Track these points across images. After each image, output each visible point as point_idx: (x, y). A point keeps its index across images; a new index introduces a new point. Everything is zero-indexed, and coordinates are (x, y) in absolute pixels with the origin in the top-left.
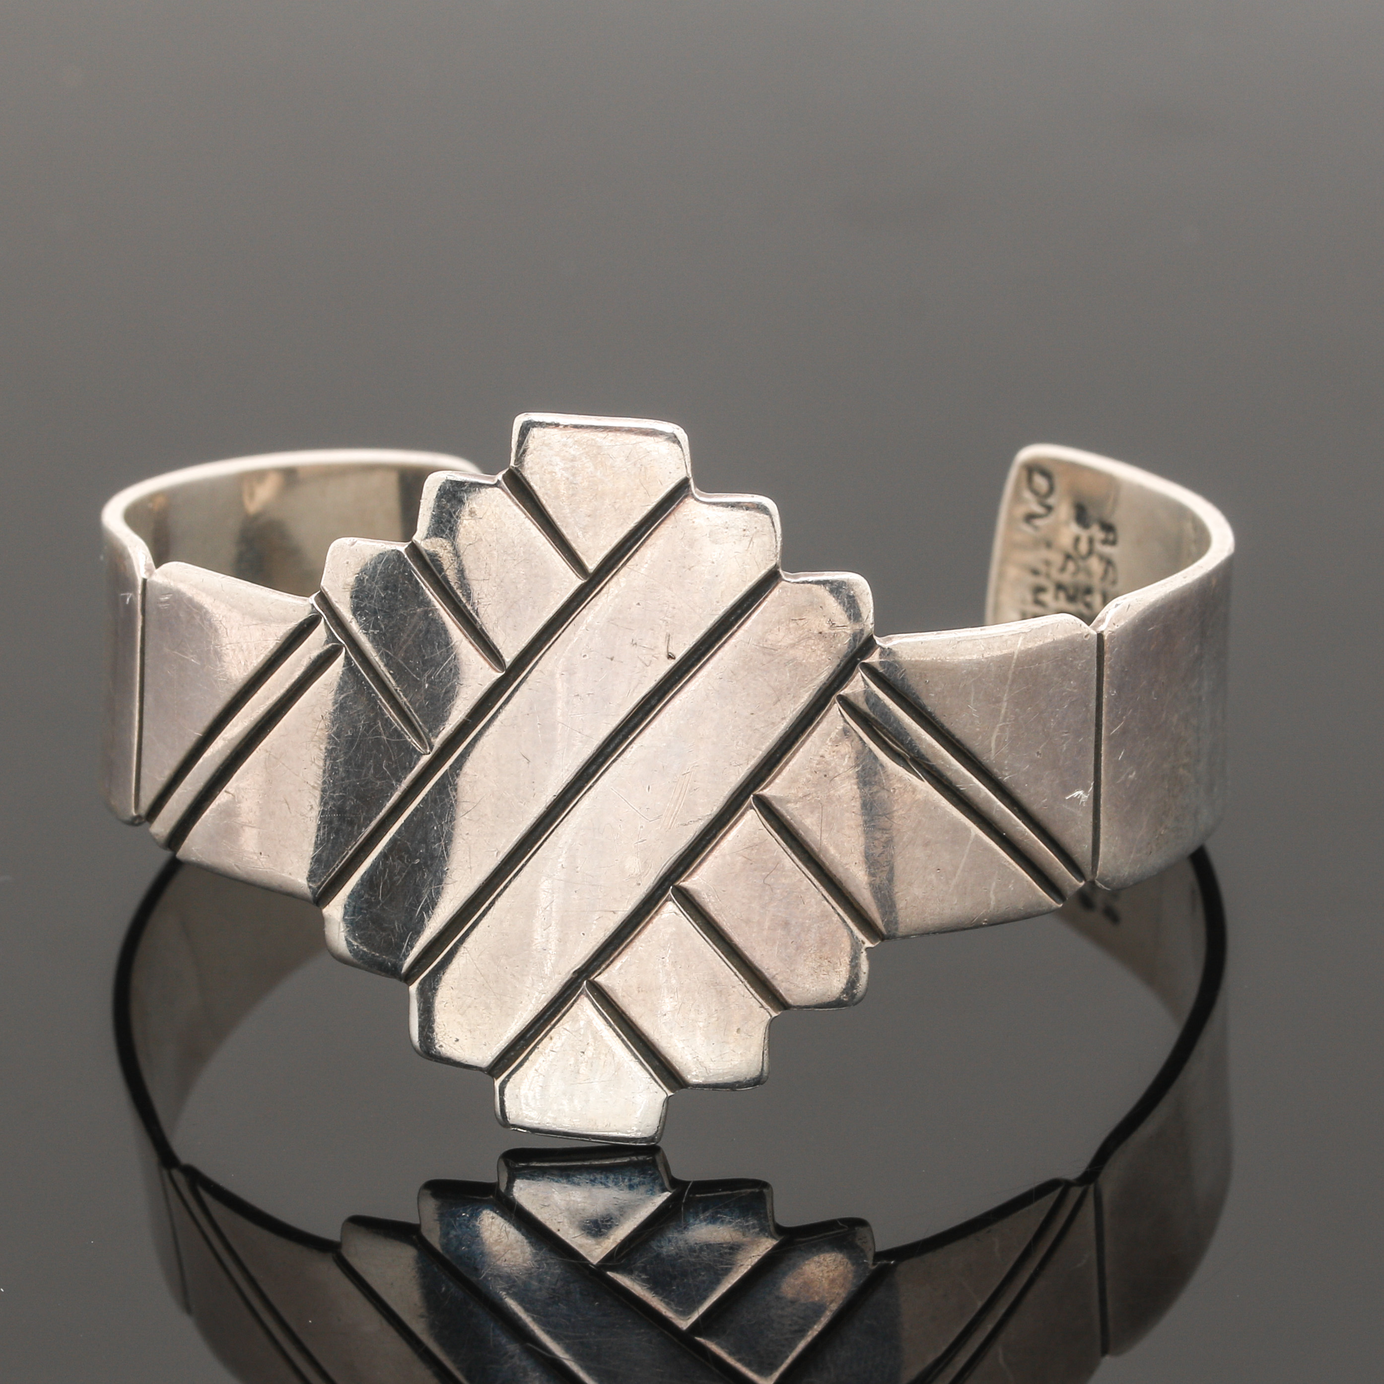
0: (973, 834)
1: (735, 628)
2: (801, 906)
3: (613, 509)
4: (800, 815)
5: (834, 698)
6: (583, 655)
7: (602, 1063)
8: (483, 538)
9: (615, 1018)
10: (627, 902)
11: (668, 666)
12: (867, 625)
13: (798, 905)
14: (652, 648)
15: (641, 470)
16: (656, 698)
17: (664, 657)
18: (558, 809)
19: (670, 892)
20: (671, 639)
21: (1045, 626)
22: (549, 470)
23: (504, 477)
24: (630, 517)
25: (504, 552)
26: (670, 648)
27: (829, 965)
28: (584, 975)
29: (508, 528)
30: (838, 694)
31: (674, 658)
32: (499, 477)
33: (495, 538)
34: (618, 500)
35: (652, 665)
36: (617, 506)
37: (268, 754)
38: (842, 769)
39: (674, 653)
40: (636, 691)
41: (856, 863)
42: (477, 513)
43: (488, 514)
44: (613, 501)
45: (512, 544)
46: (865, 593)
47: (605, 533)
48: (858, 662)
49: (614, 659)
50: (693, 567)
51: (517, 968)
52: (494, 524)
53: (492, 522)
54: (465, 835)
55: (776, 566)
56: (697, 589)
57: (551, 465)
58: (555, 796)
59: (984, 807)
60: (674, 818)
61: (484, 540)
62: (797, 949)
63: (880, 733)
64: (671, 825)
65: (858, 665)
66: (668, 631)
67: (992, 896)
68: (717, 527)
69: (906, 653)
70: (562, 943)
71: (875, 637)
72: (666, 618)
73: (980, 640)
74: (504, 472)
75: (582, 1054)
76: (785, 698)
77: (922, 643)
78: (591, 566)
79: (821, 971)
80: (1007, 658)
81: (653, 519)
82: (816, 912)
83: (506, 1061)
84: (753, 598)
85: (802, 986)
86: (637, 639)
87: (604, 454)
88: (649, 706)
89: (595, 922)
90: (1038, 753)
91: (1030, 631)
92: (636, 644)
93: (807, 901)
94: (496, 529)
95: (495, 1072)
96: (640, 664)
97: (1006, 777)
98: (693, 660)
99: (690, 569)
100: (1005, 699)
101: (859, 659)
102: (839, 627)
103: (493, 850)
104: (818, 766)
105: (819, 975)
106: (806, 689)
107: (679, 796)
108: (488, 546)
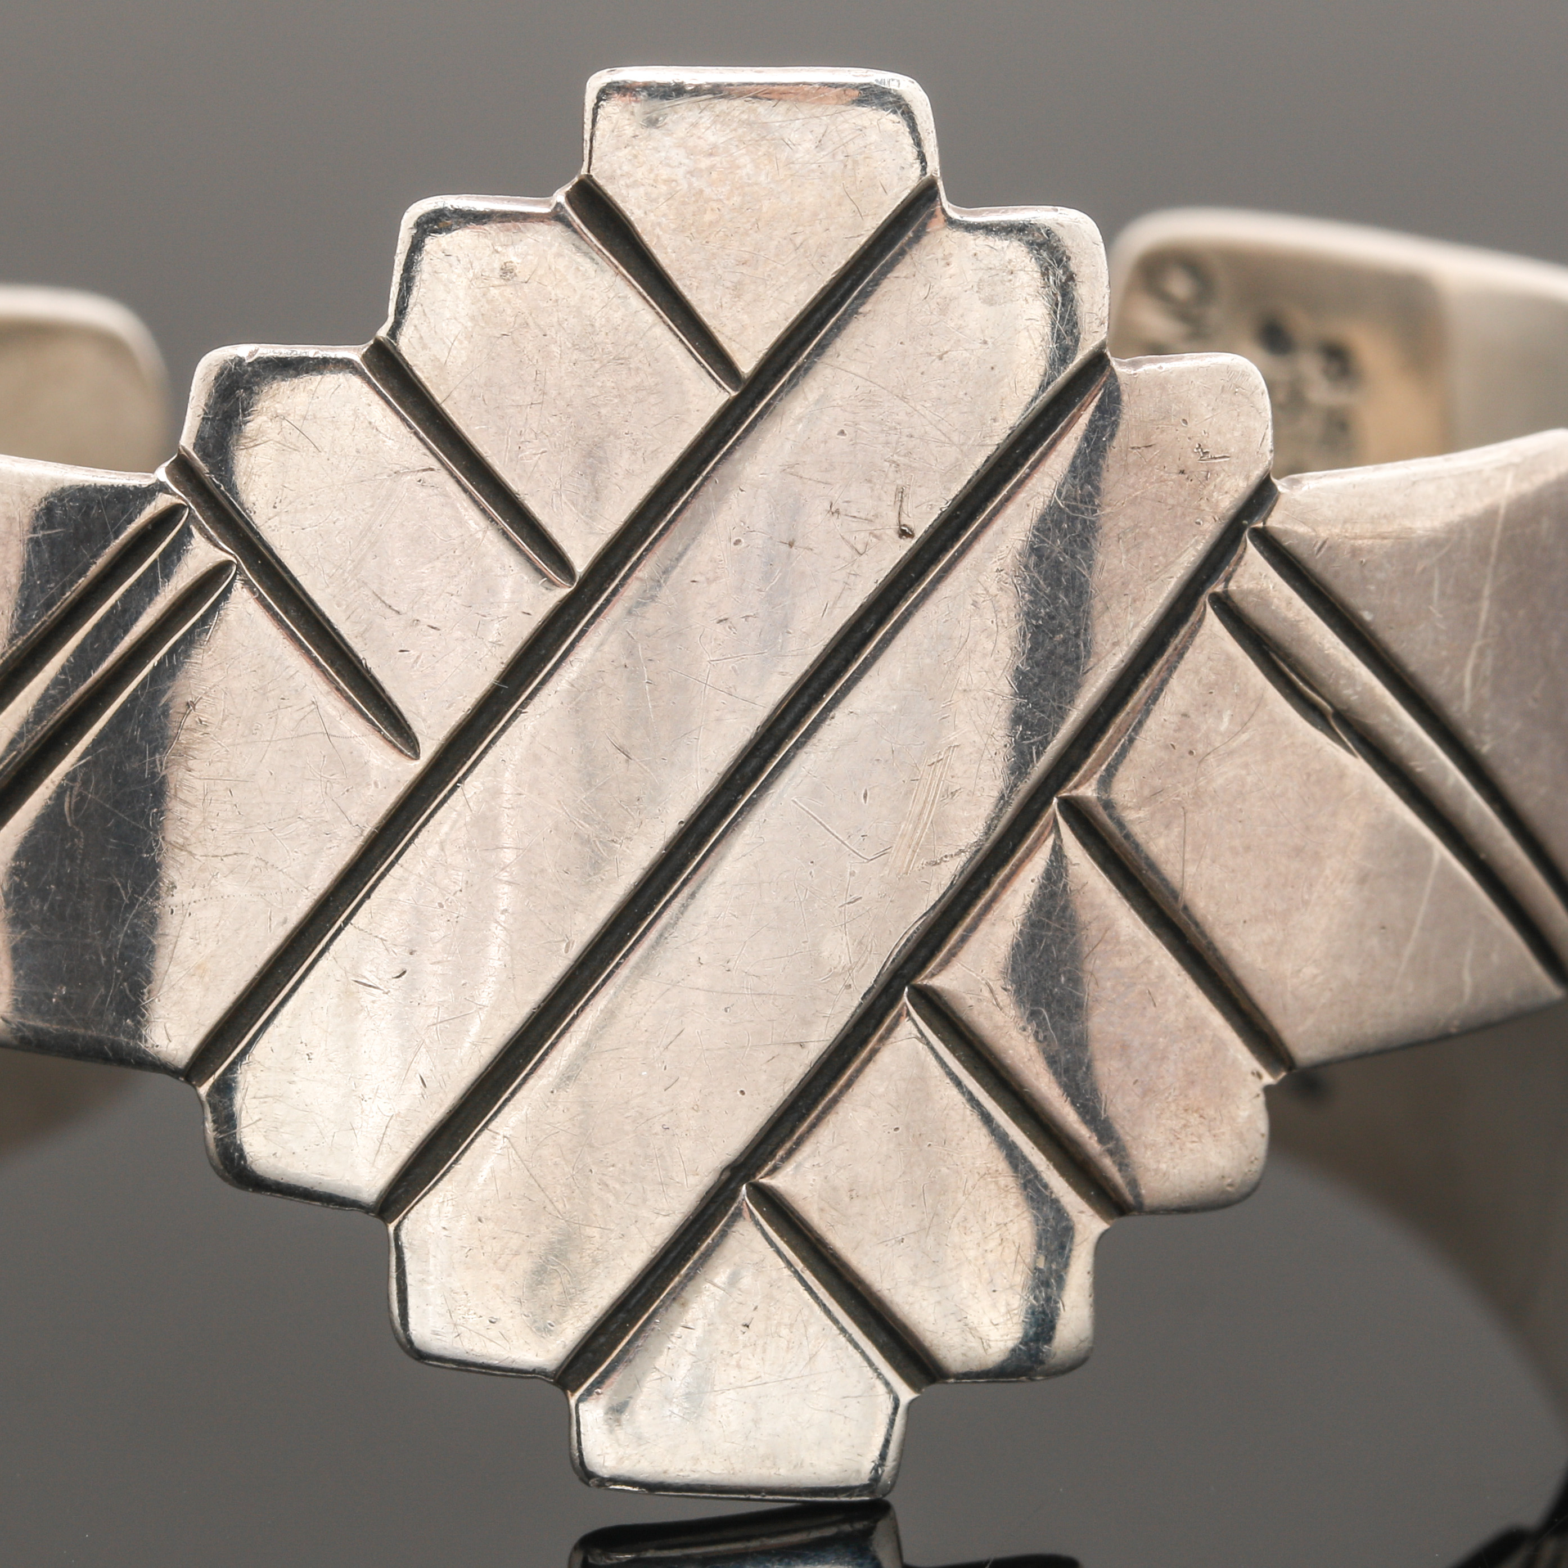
0: (1436, 857)
1: (1025, 469)
2: (1151, 1011)
3: (791, 246)
4: (1146, 833)
5: (1205, 598)
6: (733, 540)
7: (783, 1343)
8: (530, 321)
9: (805, 1254)
10: (825, 1022)
11: (900, 549)
12: (1263, 454)
13: (1145, 1008)
14: (869, 517)
15: (846, 166)
16: (873, 618)
17: (892, 533)
18: (684, 850)
19: (905, 999)
20: (905, 499)
22: (664, 177)
23: (569, 196)
24: (825, 260)
25: (574, 345)
26: (903, 515)
27: (1201, 1123)
28: (742, 1174)
29: (582, 297)
30: (1210, 590)
31: (911, 536)
32: (560, 197)
33: (556, 319)
34: (800, 229)
35: (870, 552)
36: (799, 240)
38: (1219, 738)
39: (912, 525)
40: (838, 605)
41: (1245, 922)
42: (517, 271)
43: (541, 272)
44: (791, 231)
45: (590, 329)
46: (1259, 390)
47: (776, 294)
48: (1244, 528)
49: (796, 544)
50: (947, 352)
51: (612, 1169)
52: (553, 293)
53: (550, 288)
54: (499, 914)
55: (1102, 346)
56: (956, 397)
57: (669, 165)
58: (682, 822)
59: (1451, 804)
60: (914, 851)
61: (531, 324)
62: (1144, 1094)
63: (1282, 665)
64: (909, 866)
65: (1246, 533)
66: (899, 482)
67: (1467, 977)
68: (993, 272)
69: (1329, 506)
70: (700, 1113)
71: (1274, 480)
72: (896, 457)
74: (568, 187)
75: (745, 1329)
76: (1119, 602)
77: (1354, 486)
78: (747, 364)
79: (1186, 1136)
80: (1491, 513)
81: (866, 262)
82: (1177, 1021)
83: (590, 1355)
84: (1056, 409)
85: (1155, 1167)
86: (840, 501)
87: (773, 139)
88: (859, 635)
89: (764, 1067)
90: (1534, 698)
92: (837, 512)
93: (1159, 1000)
94: (557, 301)
95: (570, 1378)
96: (847, 552)
97: (1485, 746)
98: (944, 538)
99: (941, 358)
100: (1487, 592)
101: (1245, 522)
102: (1215, 458)
103: (559, 939)
104: (1177, 735)
105: (1184, 1144)
106: (1156, 583)
107: (923, 808)
108: (541, 335)
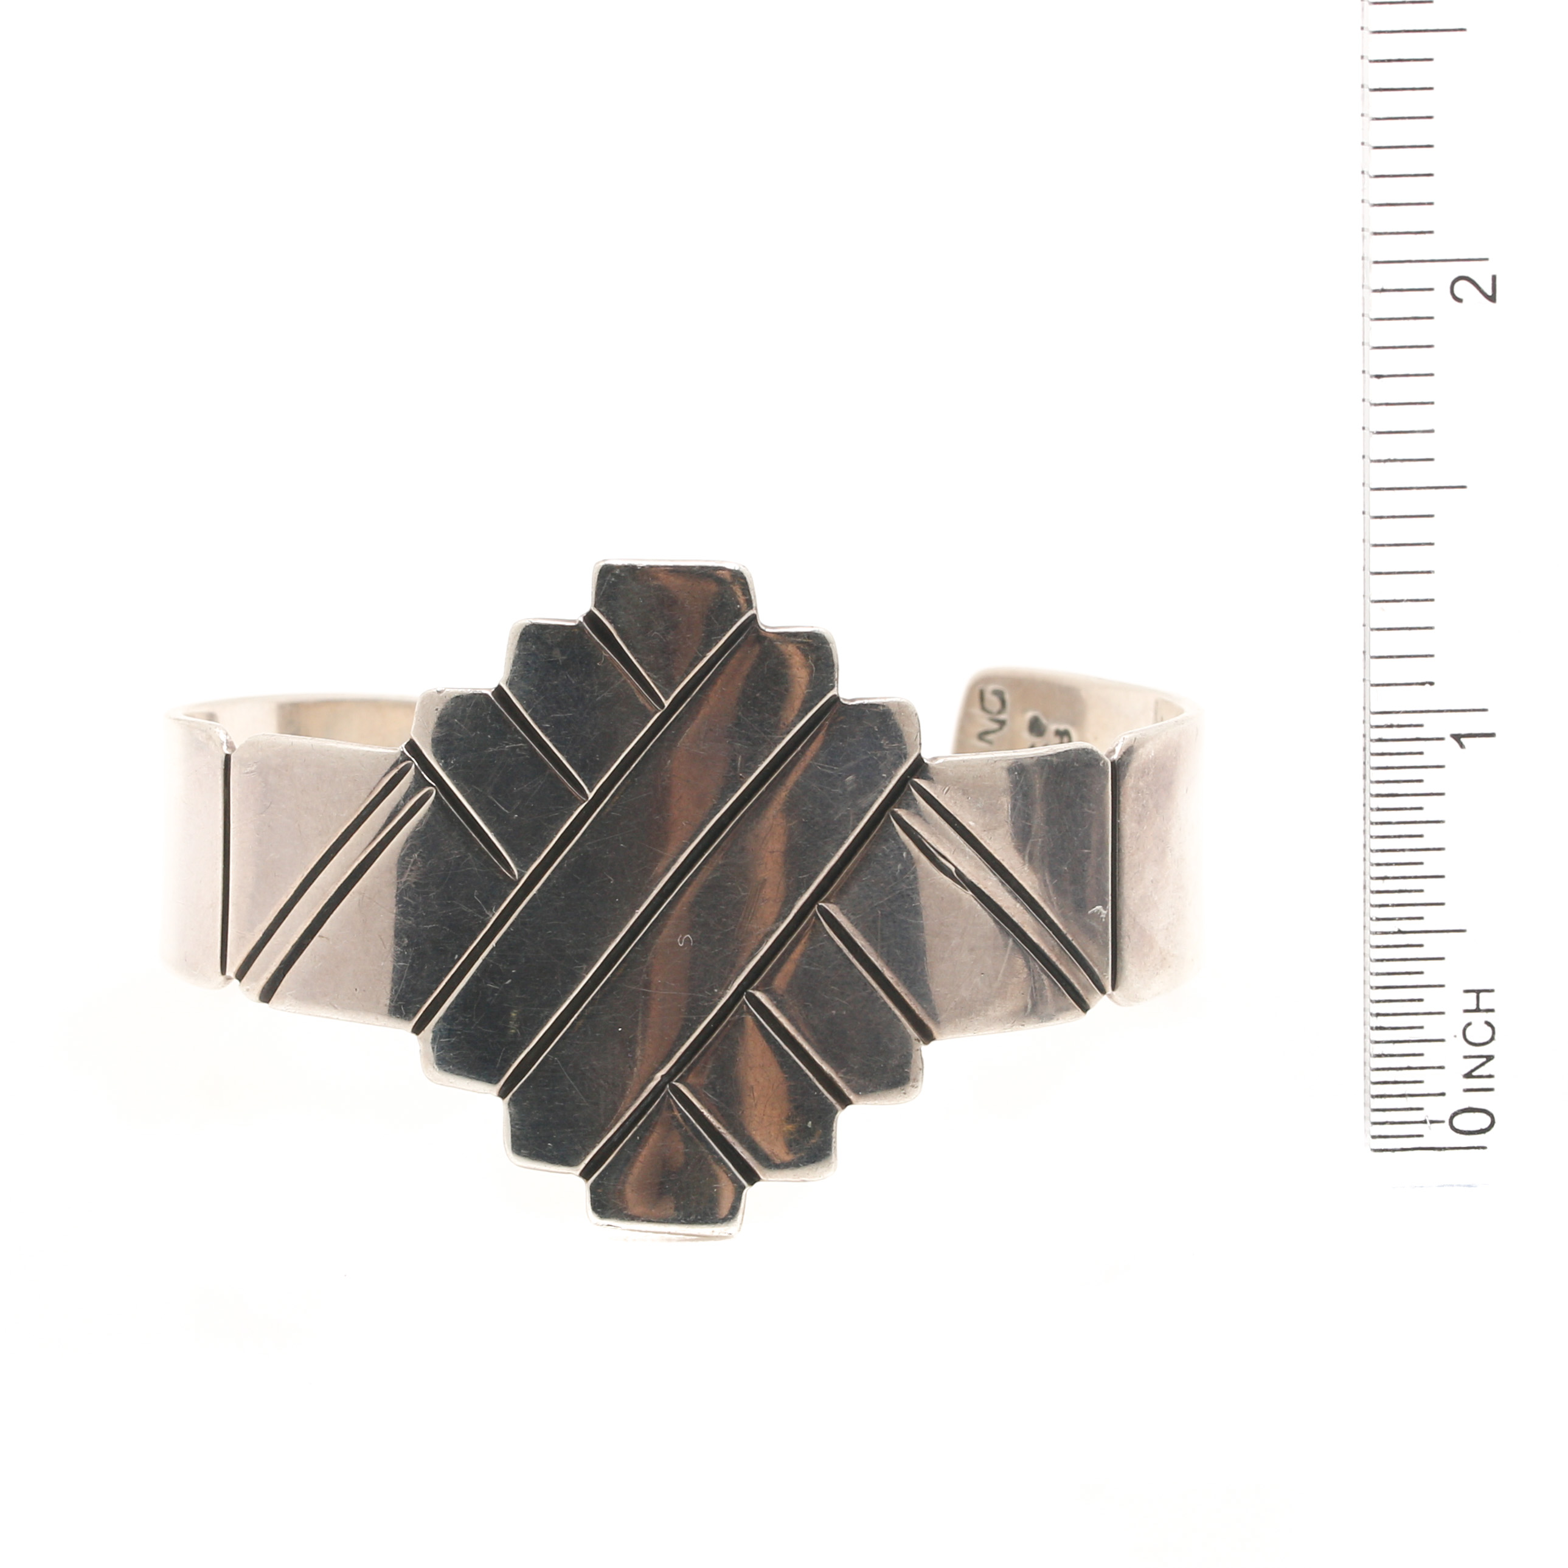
0: (1011, 942)
1: (798, 749)
5: (888, 813)
9: (697, 1117)
12: (916, 745)
16: (729, 817)
18: (640, 925)
28: (667, 1079)
30: (891, 809)
37: (361, 896)
48: (909, 779)
63: (928, 846)
65: (909, 782)
69: (951, 770)
77: (964, 761)
81: (722, 651)
83: (595, 1163)
84: (814, 722)
90: (1064, 869)
98: (762, 781)
100: (1036, 816)
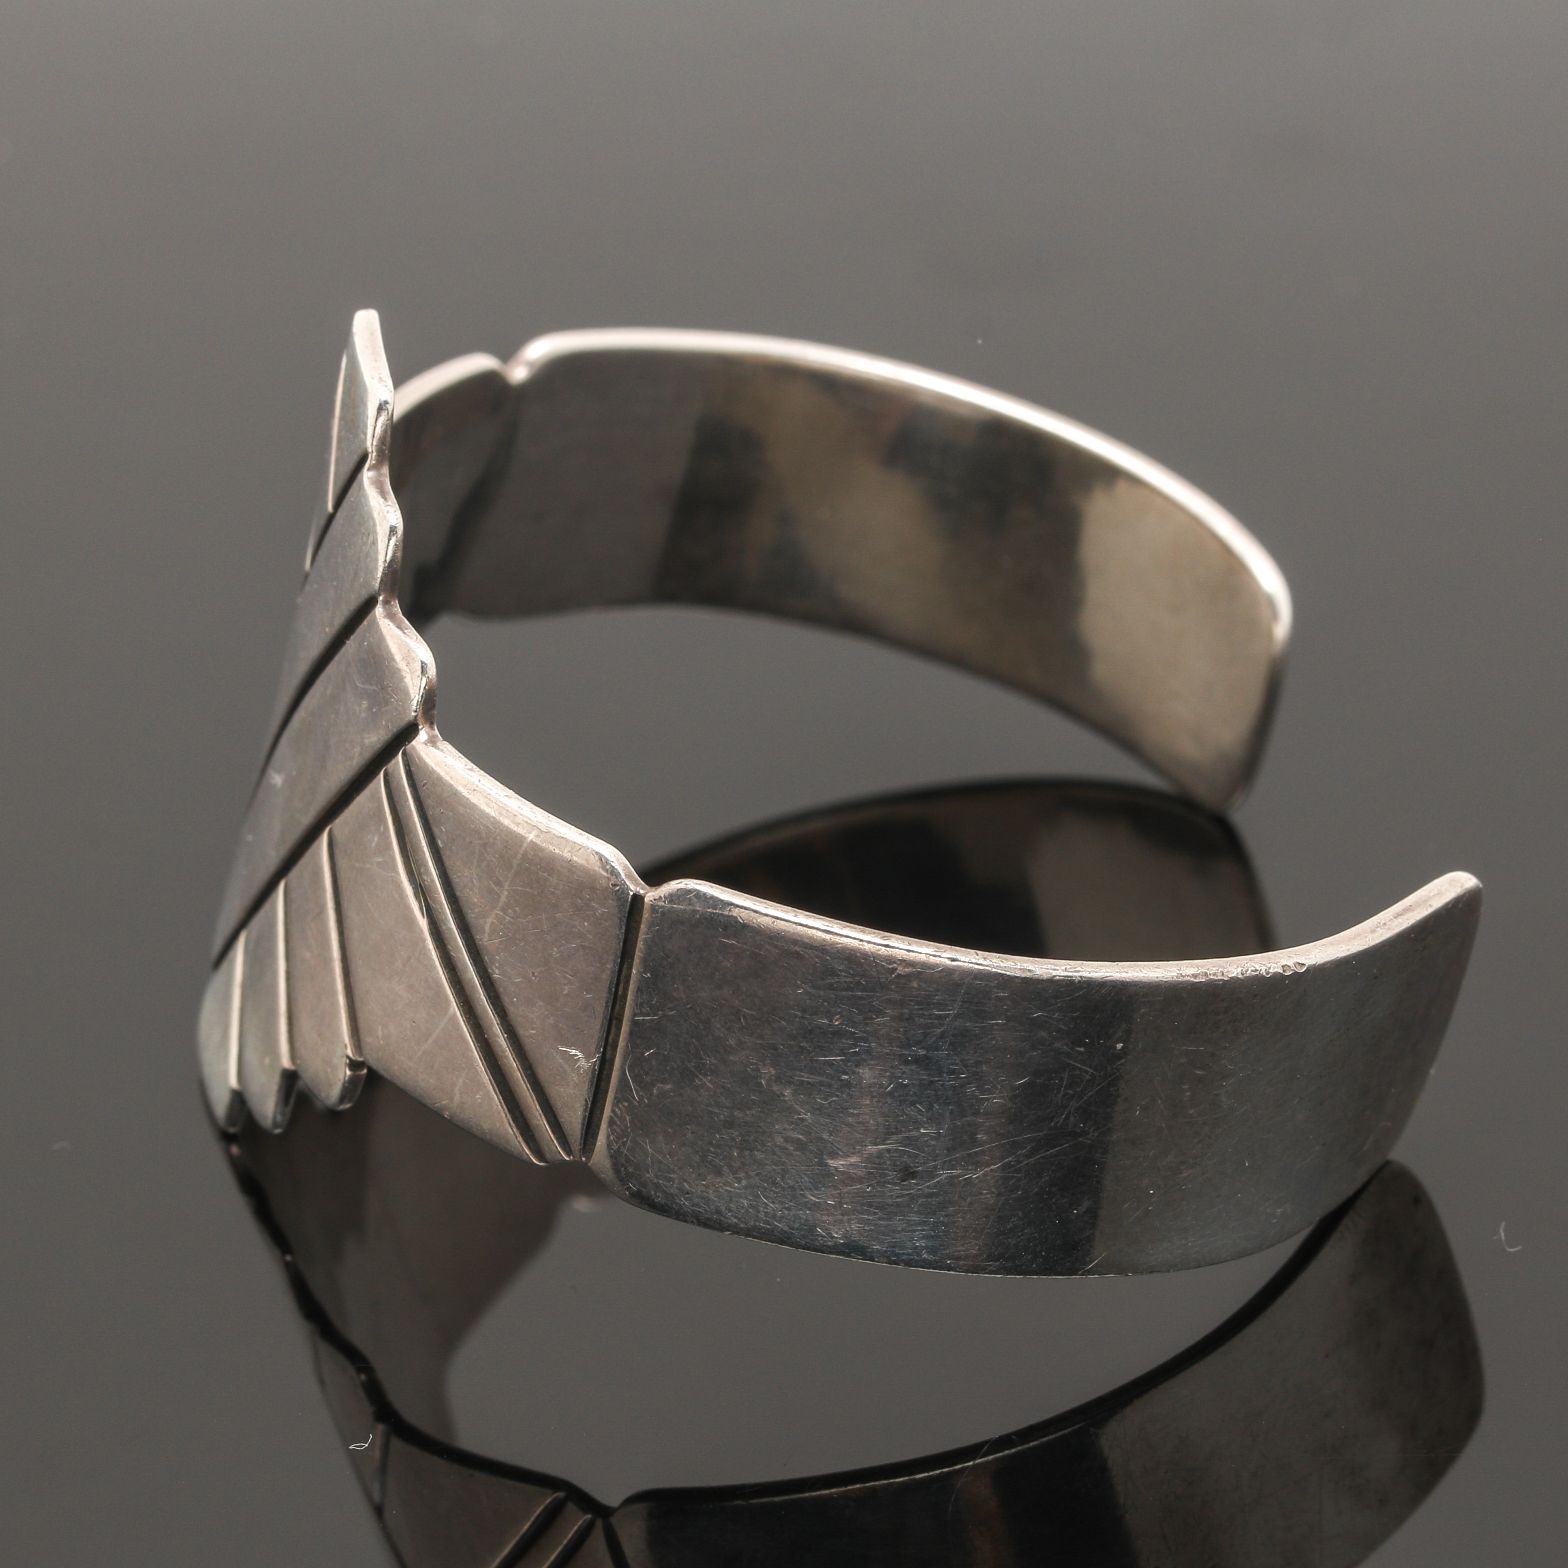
21: (565, 838)
73: (494, 804)
90: (533, 974)
91: (546, 832)
97: (496, 974)
100: (506, 887)
